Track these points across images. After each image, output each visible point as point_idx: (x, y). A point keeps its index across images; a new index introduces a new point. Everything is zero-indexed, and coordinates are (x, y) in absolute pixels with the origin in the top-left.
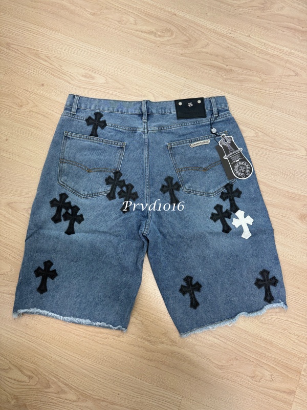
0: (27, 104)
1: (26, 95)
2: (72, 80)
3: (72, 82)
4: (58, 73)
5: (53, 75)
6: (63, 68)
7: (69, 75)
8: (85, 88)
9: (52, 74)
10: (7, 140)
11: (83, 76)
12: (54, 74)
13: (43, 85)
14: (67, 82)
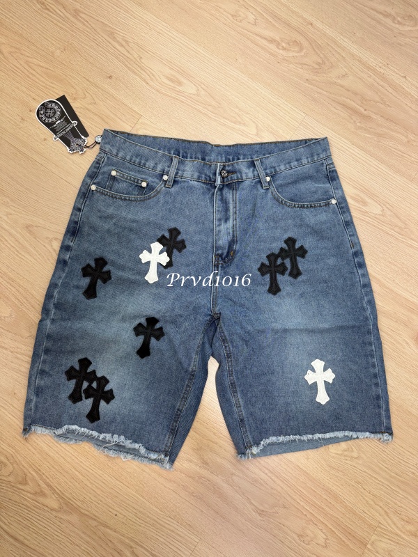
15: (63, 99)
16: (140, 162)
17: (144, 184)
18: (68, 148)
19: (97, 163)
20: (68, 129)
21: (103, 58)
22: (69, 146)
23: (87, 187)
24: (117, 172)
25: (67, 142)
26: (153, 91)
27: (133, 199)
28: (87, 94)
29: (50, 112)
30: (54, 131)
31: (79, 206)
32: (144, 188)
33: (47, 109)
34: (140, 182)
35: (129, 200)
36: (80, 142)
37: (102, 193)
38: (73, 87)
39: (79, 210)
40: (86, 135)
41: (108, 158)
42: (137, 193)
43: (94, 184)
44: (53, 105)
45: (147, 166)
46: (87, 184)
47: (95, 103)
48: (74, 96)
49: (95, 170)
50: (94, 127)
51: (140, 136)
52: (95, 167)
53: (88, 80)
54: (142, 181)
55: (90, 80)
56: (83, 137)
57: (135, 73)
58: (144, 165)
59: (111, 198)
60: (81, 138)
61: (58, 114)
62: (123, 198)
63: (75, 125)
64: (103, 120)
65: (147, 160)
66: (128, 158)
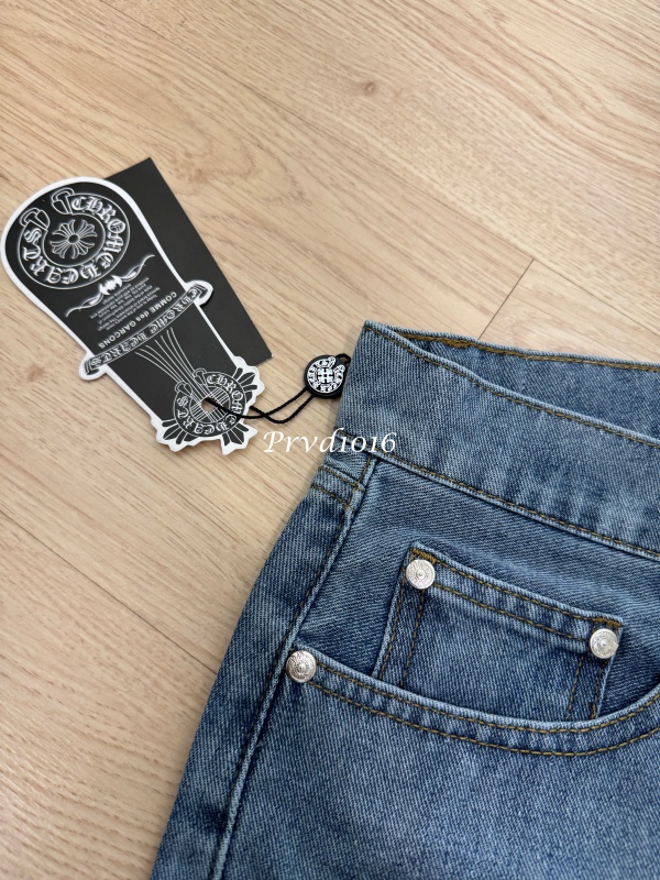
0: (245, 175)
1: (252, 118)
2: (559, 102)
3: (557, 115)
4: (477, 44)
5: (450, 54)
6: (510, 27)
7: (541, 73)
8: (638, 170)
9: (436, 44)
10: (36, 373)
11: (627, 97)
12: (448, 42)
13: (370, 87)
14: (527, 105)
15: (143, 179)
16: (564, 507)
17: (604, 643)
18: (157, 421)
19: (327, 512)
20: (162, 322)
21: (333, 14)
22: (164, 411)
23: (264, 660)
24: (439, 565)
25: (155, 390)
26: (573, 148)
27: (548, 741)
28: (260, 156)
29: (72, 237)
30: (88, 329)
31: (216, 795)
32: (603, 663)
33: (57, 219)
34: (581, 629)
35: (523, 748)
36: (224, 387)
37: (355, 704)
38: (192, 124)
39: (215, 820)
40: (258, 352)
41: (384, 480)
42: (563, 700)
43: (307, 638)
44: (93, 202)
45: (605, 526)
46: (262, 644)
47: (300, 196)
48: (198, 163)
49: (315, 555)
50: (293, 312)
51: (543, 362)
52: (314, 539)
53: (263, 98)
54: (594, 624)
55: (276, 96)
56: (239, 362)
57: (479, 74)
58: (591, 518)
59: (407, 736)
60: (229, 368)
61: (115, 244)
62: (483, 733)
63: (198, 302)
64: (342, 277)
65: (599, 494)
66: (496, 480)
